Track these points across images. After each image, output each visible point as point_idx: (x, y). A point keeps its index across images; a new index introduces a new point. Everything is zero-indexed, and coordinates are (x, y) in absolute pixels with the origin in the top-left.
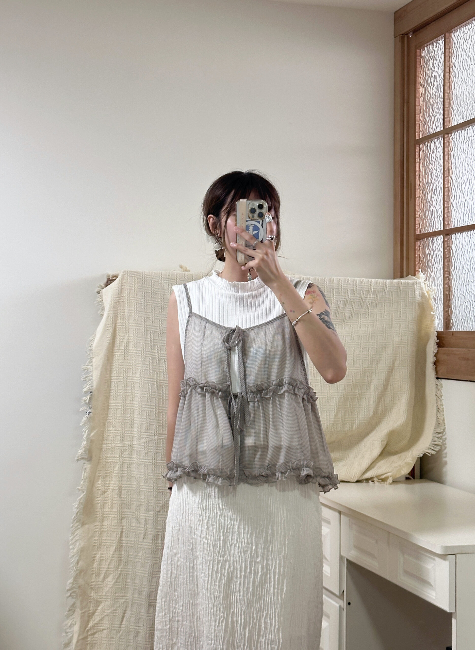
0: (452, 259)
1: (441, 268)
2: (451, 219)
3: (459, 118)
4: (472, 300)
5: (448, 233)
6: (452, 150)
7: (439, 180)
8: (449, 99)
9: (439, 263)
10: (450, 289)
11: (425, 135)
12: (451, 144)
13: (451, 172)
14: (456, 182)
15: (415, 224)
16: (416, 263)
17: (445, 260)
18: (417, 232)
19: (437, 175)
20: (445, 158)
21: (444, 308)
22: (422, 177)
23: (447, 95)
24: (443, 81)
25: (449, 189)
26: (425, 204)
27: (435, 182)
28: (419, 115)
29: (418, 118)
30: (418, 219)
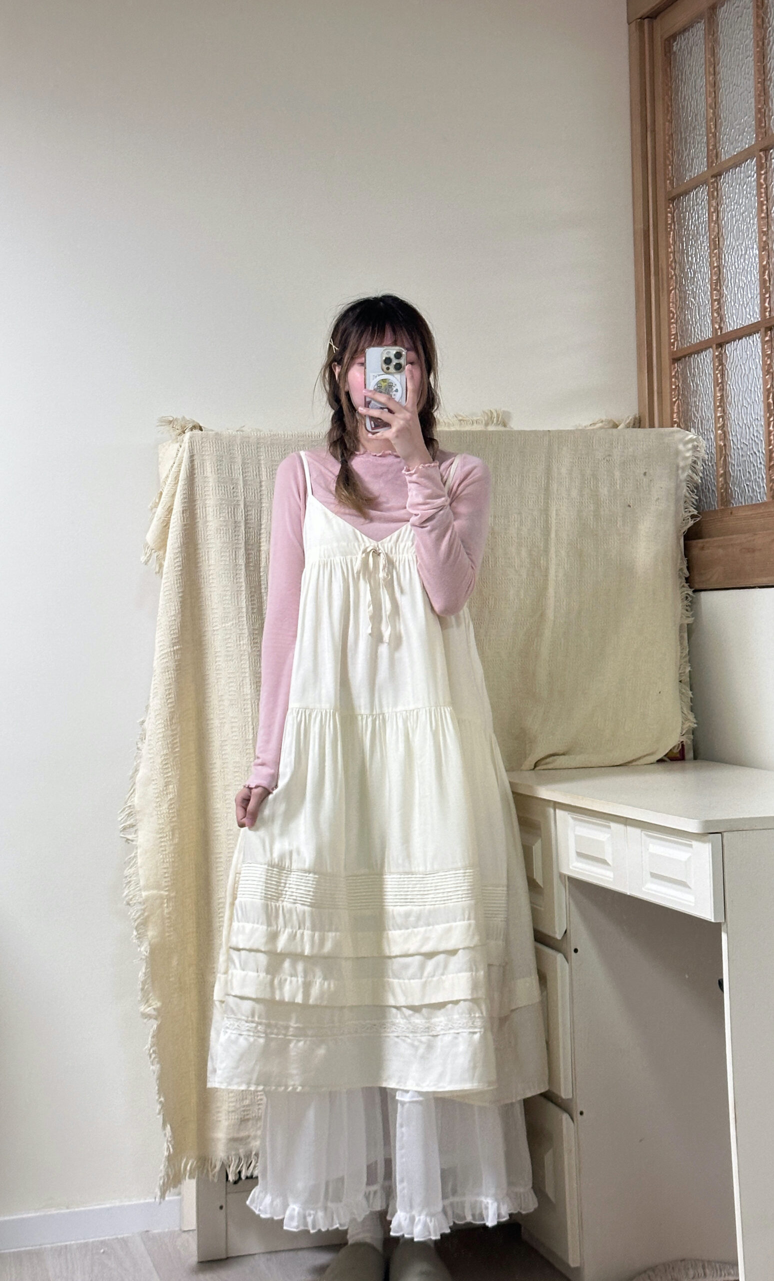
0: (728, 386)
1: (711, 403)
2: (724, 319)
3: (731, 148)
4: (759, 451)
5: (720, 341)
6: (722, 202)
7: (704, 256)
8: (715, 120)
9: (708, 394)
10: (725, 436)
11: (680, 183)
12: (720, 194)
13: (721, 239)
14: (730, 257)
15: (670, 335)
16: (674, 400)
17: (718, 388)
18: (674, 348)
19: (701, 248)
20: (713, 216)
21: (718, 471)
22: (678, 255)
23: (712, 111)
24: (704, 89)
25: (719, 270)
26: (683, 298)
27: (698, 260)
28: (671, 152)
29: (670, 155)
30: (675, 325)
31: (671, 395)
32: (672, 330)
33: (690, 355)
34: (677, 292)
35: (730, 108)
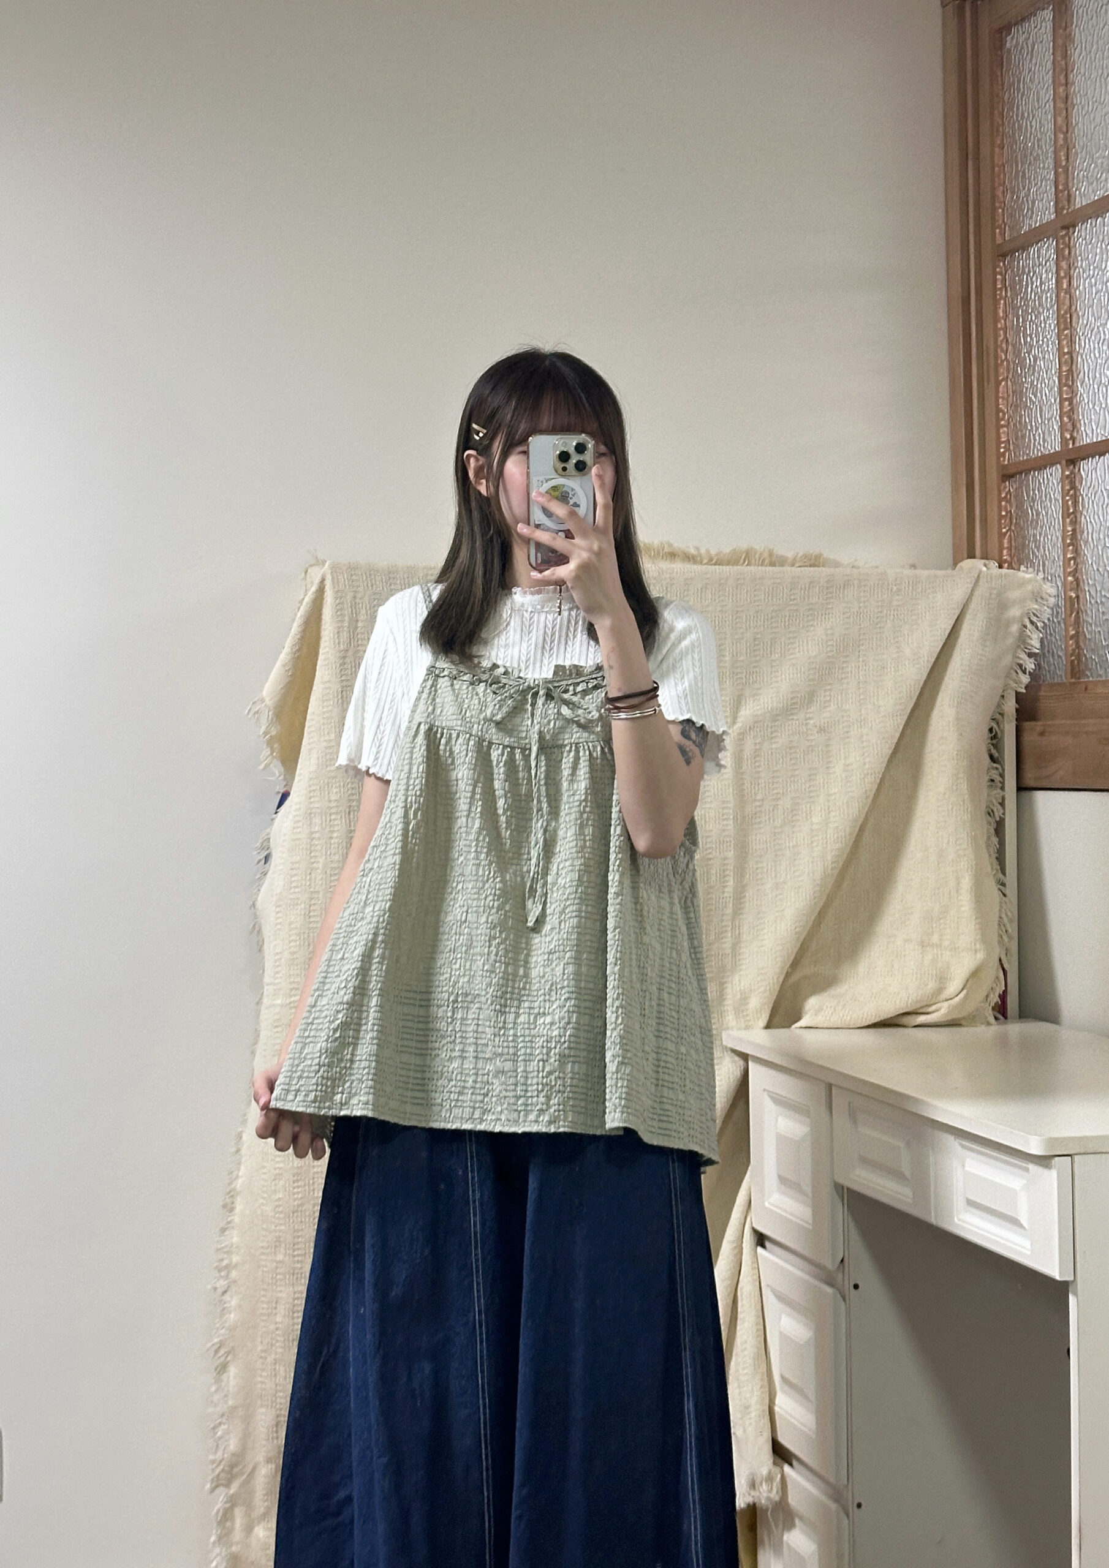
0: (1083, 517)
1: (1058, 539)
2: (1078, 425)
3: (1090, 190)
5: (1071, 458)
6: (1076, 264)
7: (1049, 337)
8: (1068, 149)
9: (1055, 527)
10: (1079, 586)
11: (1015, 234)
12: (1073, 253)
13: (1075, 316)
14: (1087, 341)
15: (999, 442)
16: (1004, 530)
17: (1068, 520)
18: (1004, 460)
19: (1045, 326)
20: (1062, 284)
21: (1067, 630)
22: (1012, 333)
23: (1062, 136)
24: (1052, 104)
25: (1072, 357)
26: (1019, 393)
27: (1041, 342)
28: (1001, 188)
29: (1001, 195)
30: (1005, 429)
31: (1000, 523)
32: (1003, 436)
33: (1027, 472)
34: (1009, 383)
35: (1089, 136)
